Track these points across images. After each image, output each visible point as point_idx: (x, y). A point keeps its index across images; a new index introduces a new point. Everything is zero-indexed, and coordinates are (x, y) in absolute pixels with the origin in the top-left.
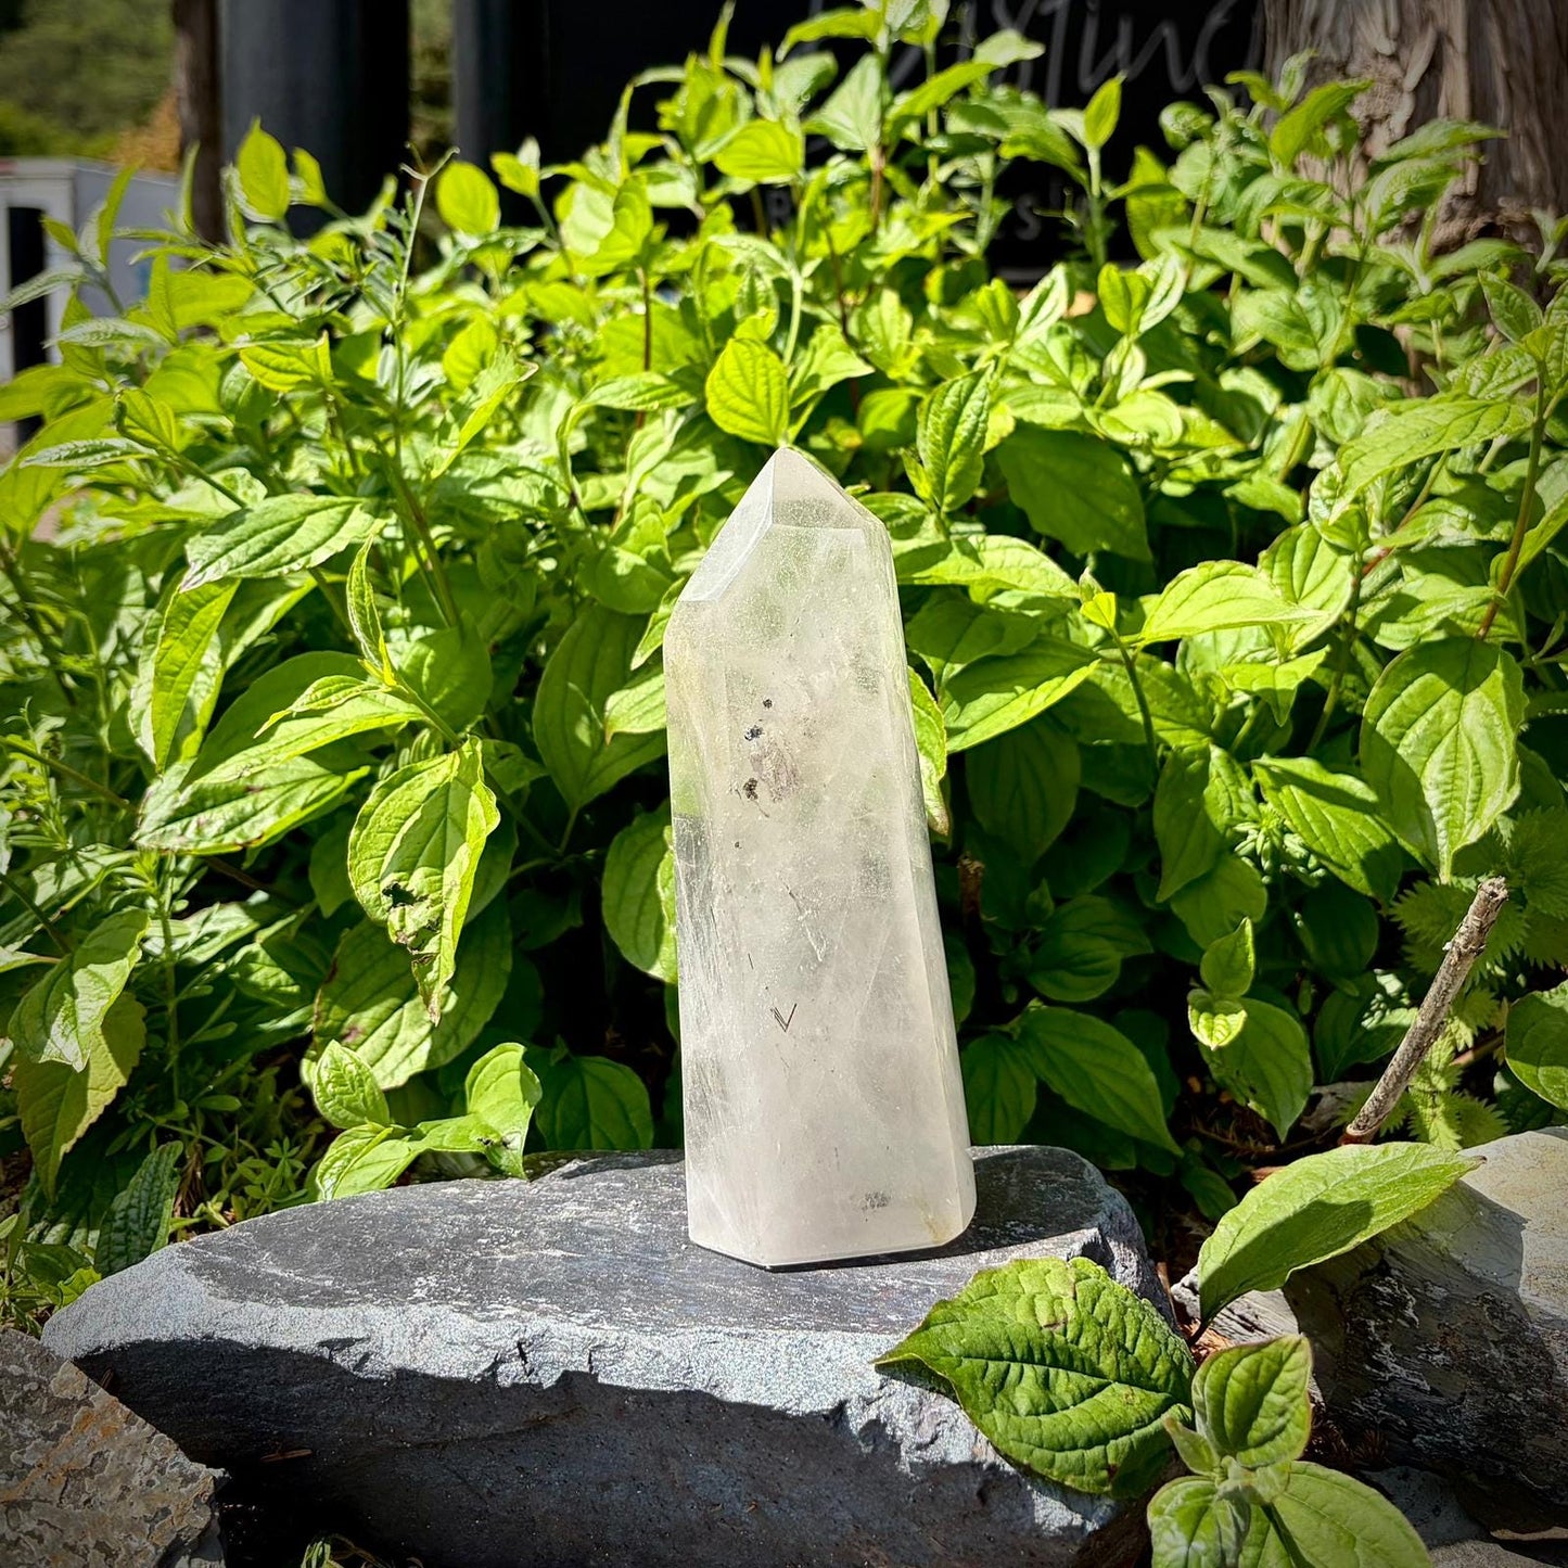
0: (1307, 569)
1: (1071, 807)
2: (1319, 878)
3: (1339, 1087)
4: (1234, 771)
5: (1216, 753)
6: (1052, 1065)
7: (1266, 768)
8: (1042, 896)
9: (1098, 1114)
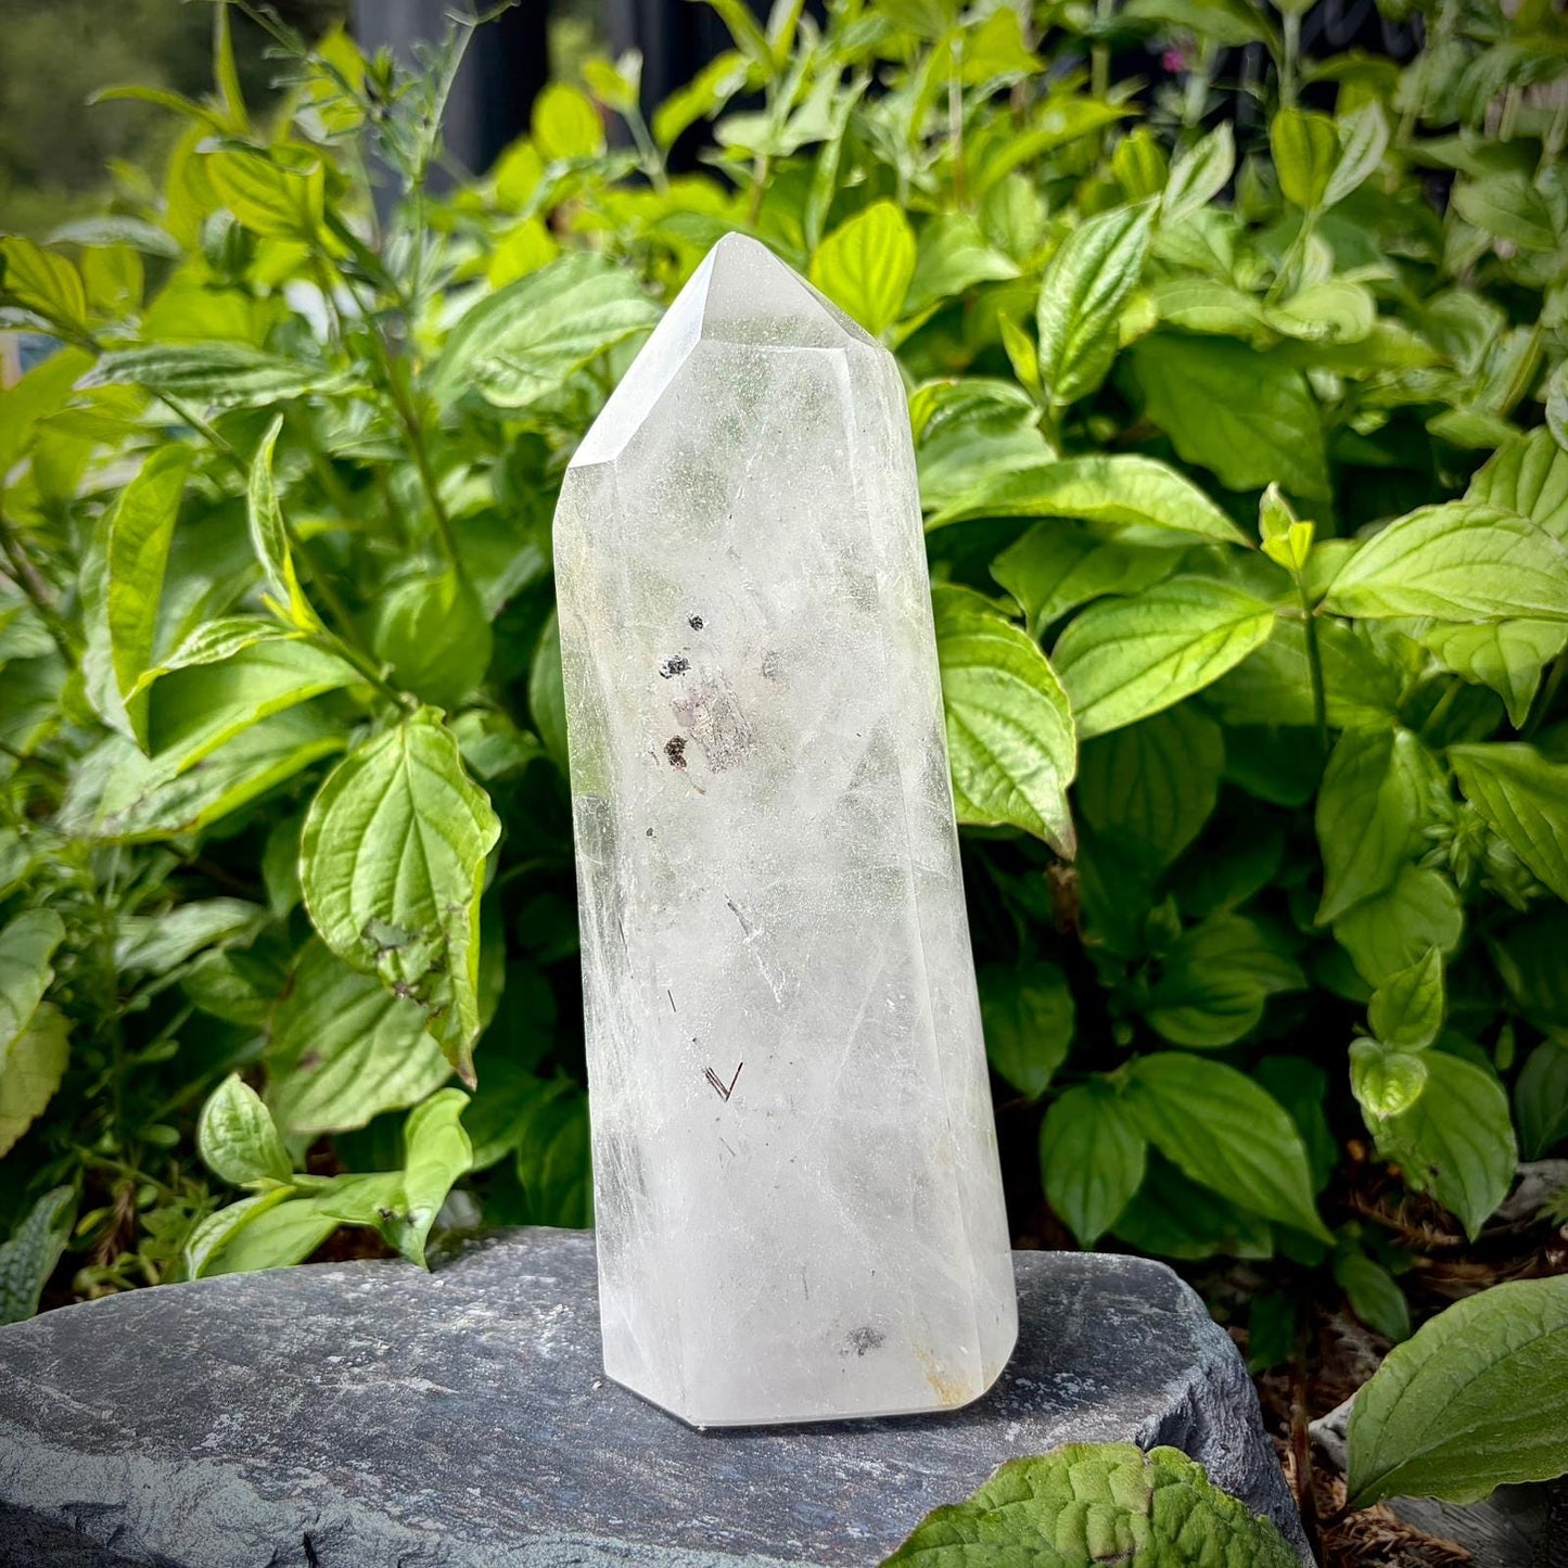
0: (1537, 492)
1: (1210, 802)
2: (1530, 900)
3: (1549, 1166)
4: (1423, 762)
5: (1403, 737)
6: (1170, 1128)
7: (1468, 758)
8: (1167, 914)
9: (1224, 1188)
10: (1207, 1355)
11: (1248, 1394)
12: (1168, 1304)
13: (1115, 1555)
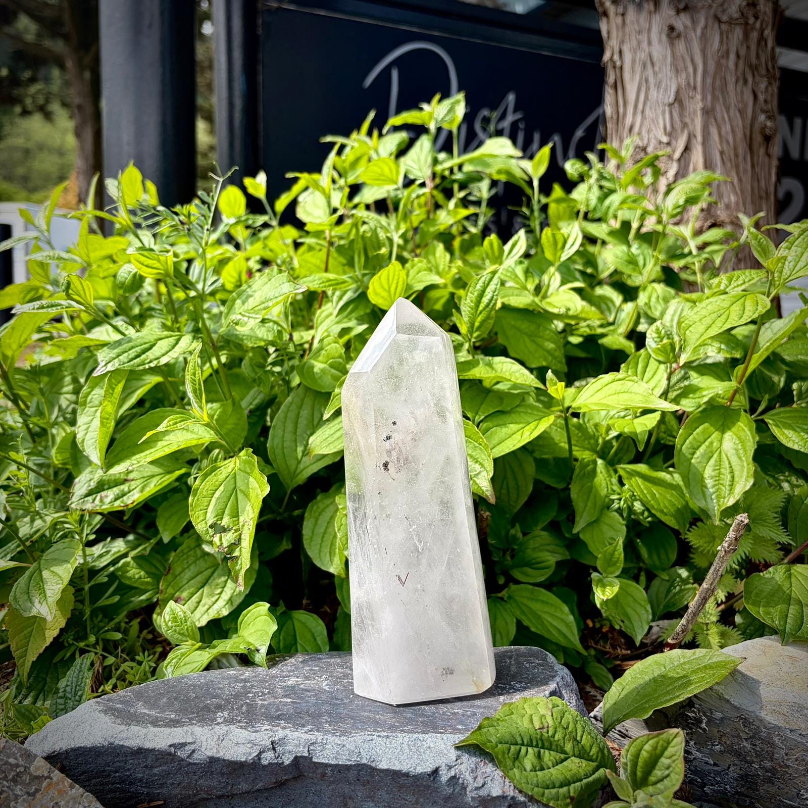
0: (644, 372)
1: (530, 488)
2: (649, 522)
3: (661, 622)
4: (608, 471)
5: (600, 462)
6: (523, 613)
7: (624, 469)
8: (516, 531)
9: (546, 635)
10: (561, 673)
11: (575, 686)
12: (545, 659)
13: (543, 728)
